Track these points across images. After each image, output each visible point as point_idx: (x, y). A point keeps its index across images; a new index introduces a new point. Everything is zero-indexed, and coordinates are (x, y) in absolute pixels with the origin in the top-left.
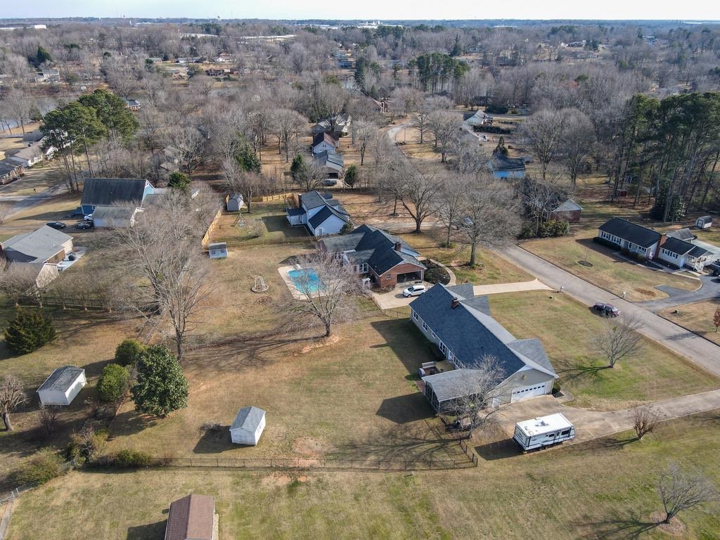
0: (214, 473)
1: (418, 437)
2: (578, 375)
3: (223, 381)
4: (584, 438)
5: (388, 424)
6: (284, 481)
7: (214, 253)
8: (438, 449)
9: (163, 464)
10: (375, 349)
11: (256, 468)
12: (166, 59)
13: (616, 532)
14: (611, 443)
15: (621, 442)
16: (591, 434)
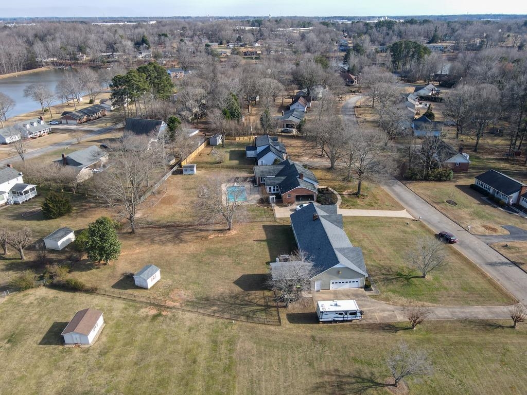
0: (116, 301)
1: (253, 301)
2: (393, 279)
3: (150, 249)
4: (371, 321)
5: (237, 289)
6: (154, 312)
7: (186, 170)
8: (261, 310)
9: (92, 291)
10: (256, 242)
11: (141, 302)
12: (221, 44)
13: (353, 383)
14: (390, 328)
15: (397, 328)
16: (378, 319)
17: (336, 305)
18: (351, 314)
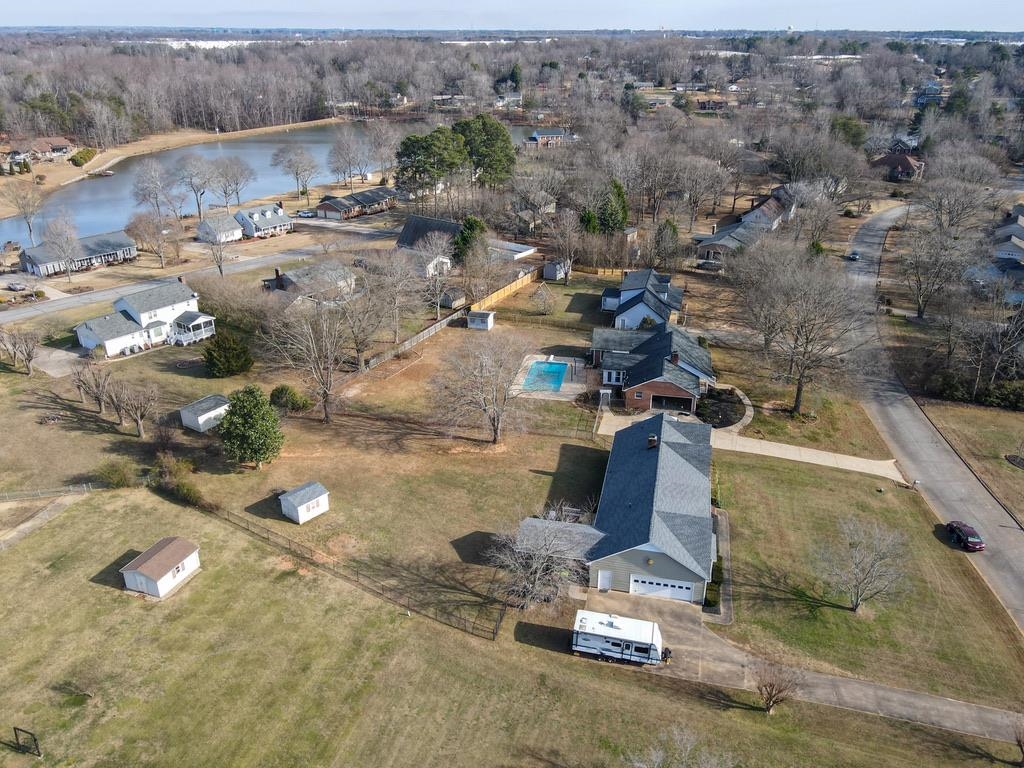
0: (240, 534)
1: (467, 583)
2: (779, 599)
3: (340, 454)
4: (683, 674)
5: (452, 555)
6: (286, 565)
7: (473, 321)
8: (473, 605)
9: (210, 510)
10: (532, 474)
11: (276, 545)
12: (661, 84)
14: (717, 697)
15: (735, 702)
16: (700, 673)
17: (611, 625)
18: (638, 649)
